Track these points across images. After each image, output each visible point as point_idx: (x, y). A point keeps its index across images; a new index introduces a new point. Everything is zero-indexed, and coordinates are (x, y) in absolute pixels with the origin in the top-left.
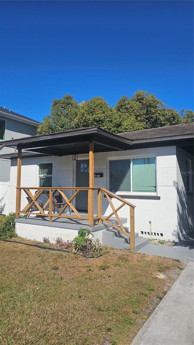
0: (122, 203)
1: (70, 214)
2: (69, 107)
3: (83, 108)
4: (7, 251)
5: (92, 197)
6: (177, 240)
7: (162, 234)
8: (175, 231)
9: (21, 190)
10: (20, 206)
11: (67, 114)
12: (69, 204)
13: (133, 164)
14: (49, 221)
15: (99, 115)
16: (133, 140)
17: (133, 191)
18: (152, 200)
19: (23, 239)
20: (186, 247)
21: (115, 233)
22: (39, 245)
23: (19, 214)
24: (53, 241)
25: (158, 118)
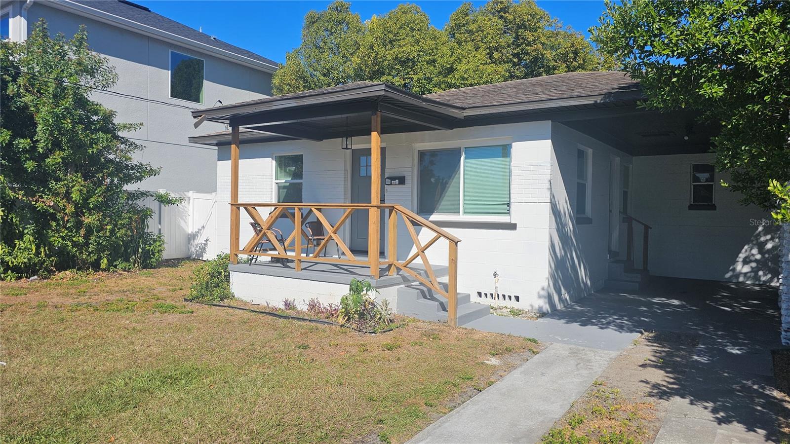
0: (435, 234)
1: (339, 258)
2: (341, 29)
3: (372, 31)
4: (216, 320)
5: (376, 222)
6: (546, 307)
7: (518, 297)
8: (543, 289)
9: (239, 208)
10: (238, 239)
11: (338, 46)
12: (333, 235)
13: (465, 159)
14: (294, 268)
15: (407, 49)
16: (464, 109)
17: (465, 213)
18: (500, 231)
19: (245, 303)
20: (559, 319)
21: (422, 292)
22: (275, 313)
23: (237, 255)
24: (303, 307)
25: (542, 54)
